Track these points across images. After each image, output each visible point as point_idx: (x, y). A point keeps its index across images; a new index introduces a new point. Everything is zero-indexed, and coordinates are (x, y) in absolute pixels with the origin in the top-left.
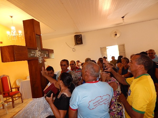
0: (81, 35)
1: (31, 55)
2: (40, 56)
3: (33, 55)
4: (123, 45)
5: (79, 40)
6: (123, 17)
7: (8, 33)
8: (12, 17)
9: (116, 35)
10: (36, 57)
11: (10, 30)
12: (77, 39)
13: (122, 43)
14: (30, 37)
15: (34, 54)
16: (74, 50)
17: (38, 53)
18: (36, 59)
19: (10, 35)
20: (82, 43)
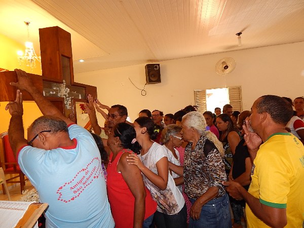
0: (159, 65)
1: (51, 93)
2: (67, 96)
3: (54, 93)
5: (153, 74)
6: (239, 34)
7: (20, 53)
8: (27, 24)
9: (226, 67)
10: (60, 98)
11: (24, 48)
12: (151, 73)
13: (238, 85)
14: (51, 60)
15: (57, 91)
16: (144, 93)
17: (64, 91)
18: (60, 101)
19: (23, 58)
20: (159, 81)
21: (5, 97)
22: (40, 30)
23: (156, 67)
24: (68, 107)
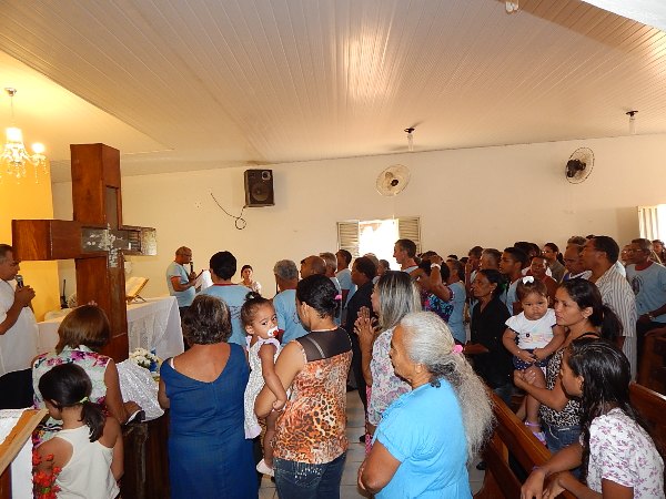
0: (271, 171)
1: (89, 243)
2: (112, 247)
3: (94, 243)
4: (416, 220)
5: (260, 188)
6: (410, 130)
8: (11, 93)
9: (395, 182)
10: (102, 251)
12: (255, 187)
13: (414, 214)
14: (89, 192)
15: (98, 241)
17: (107, 240)
18: (102, 257)
20: (270, 201)
21: (33, 255)
22: (73, 147)
23: (265, 176)
24: (113, 265)
